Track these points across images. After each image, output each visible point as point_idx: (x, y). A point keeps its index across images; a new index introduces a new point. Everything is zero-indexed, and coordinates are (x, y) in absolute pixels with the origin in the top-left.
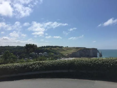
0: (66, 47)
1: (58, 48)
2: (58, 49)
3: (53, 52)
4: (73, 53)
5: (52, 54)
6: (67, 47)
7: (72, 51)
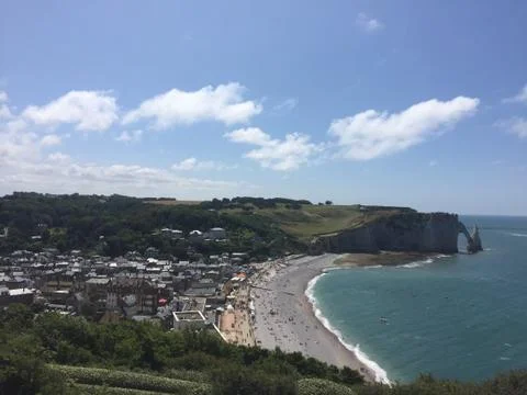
0: (324, 202)
1: (282, 209)
2: (278, 214)
3: (251, 229)
4: (346, 231)
5: (247, 235)
6: (328, 203)
7: (344, 224)
